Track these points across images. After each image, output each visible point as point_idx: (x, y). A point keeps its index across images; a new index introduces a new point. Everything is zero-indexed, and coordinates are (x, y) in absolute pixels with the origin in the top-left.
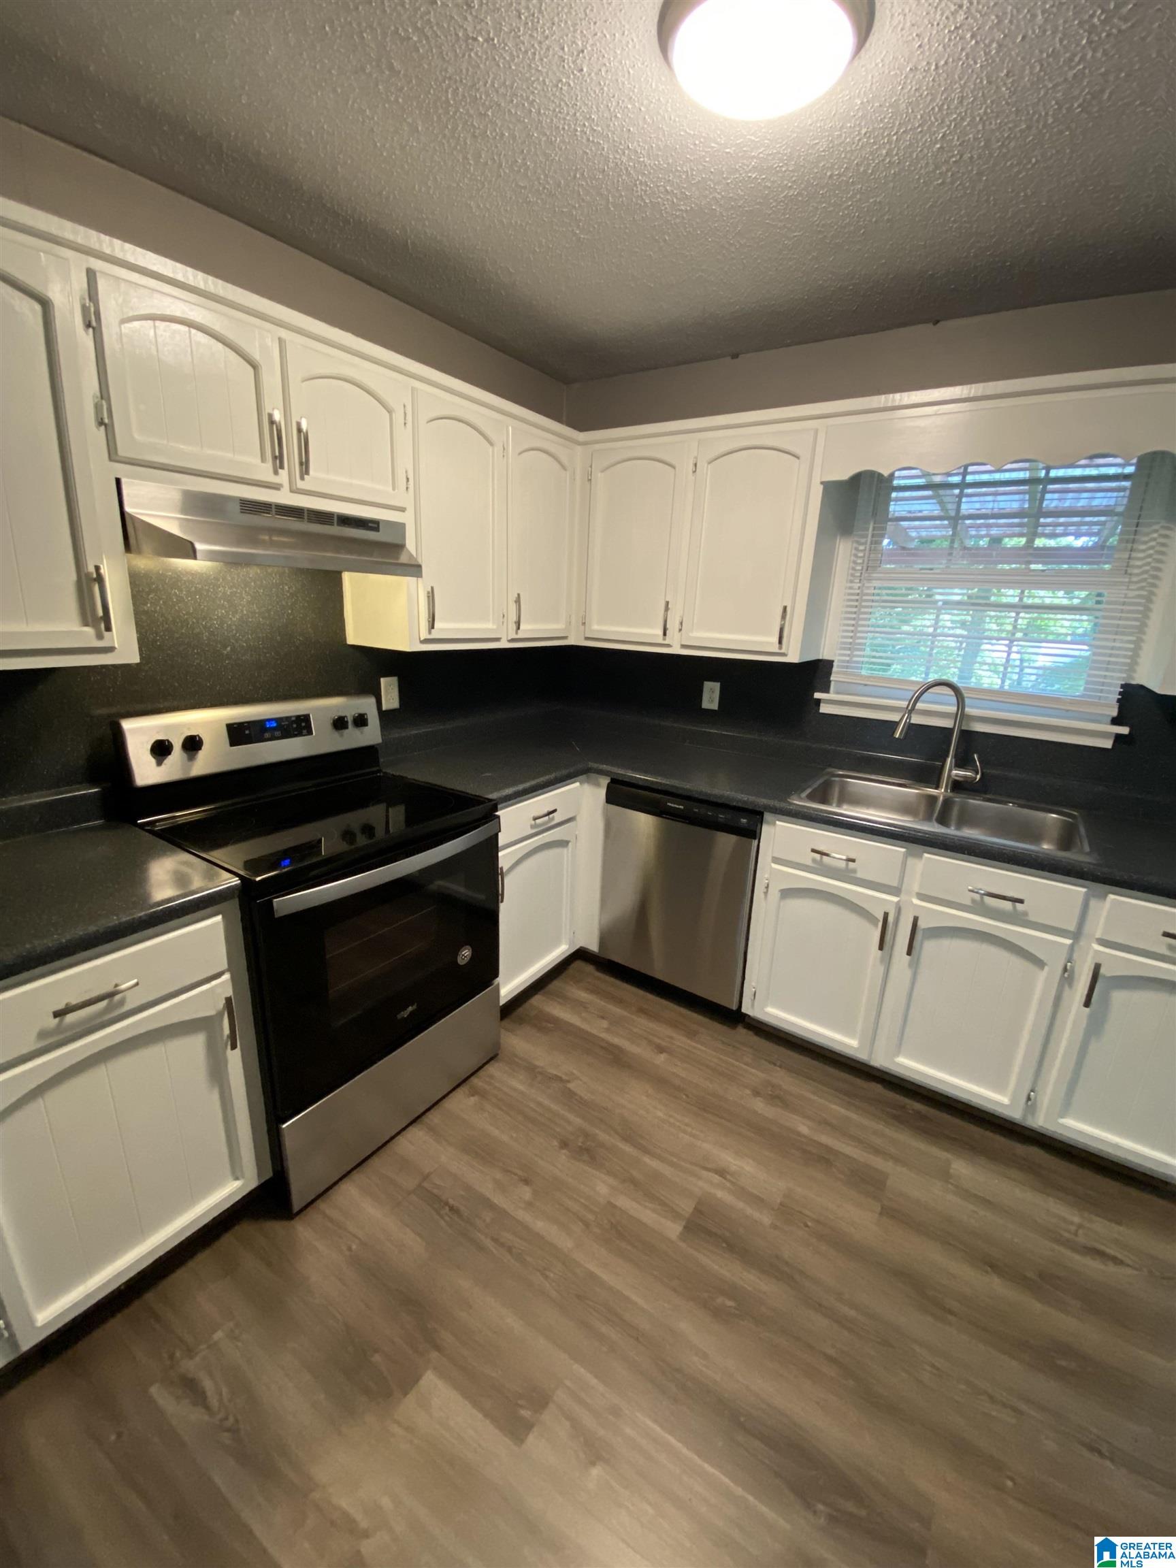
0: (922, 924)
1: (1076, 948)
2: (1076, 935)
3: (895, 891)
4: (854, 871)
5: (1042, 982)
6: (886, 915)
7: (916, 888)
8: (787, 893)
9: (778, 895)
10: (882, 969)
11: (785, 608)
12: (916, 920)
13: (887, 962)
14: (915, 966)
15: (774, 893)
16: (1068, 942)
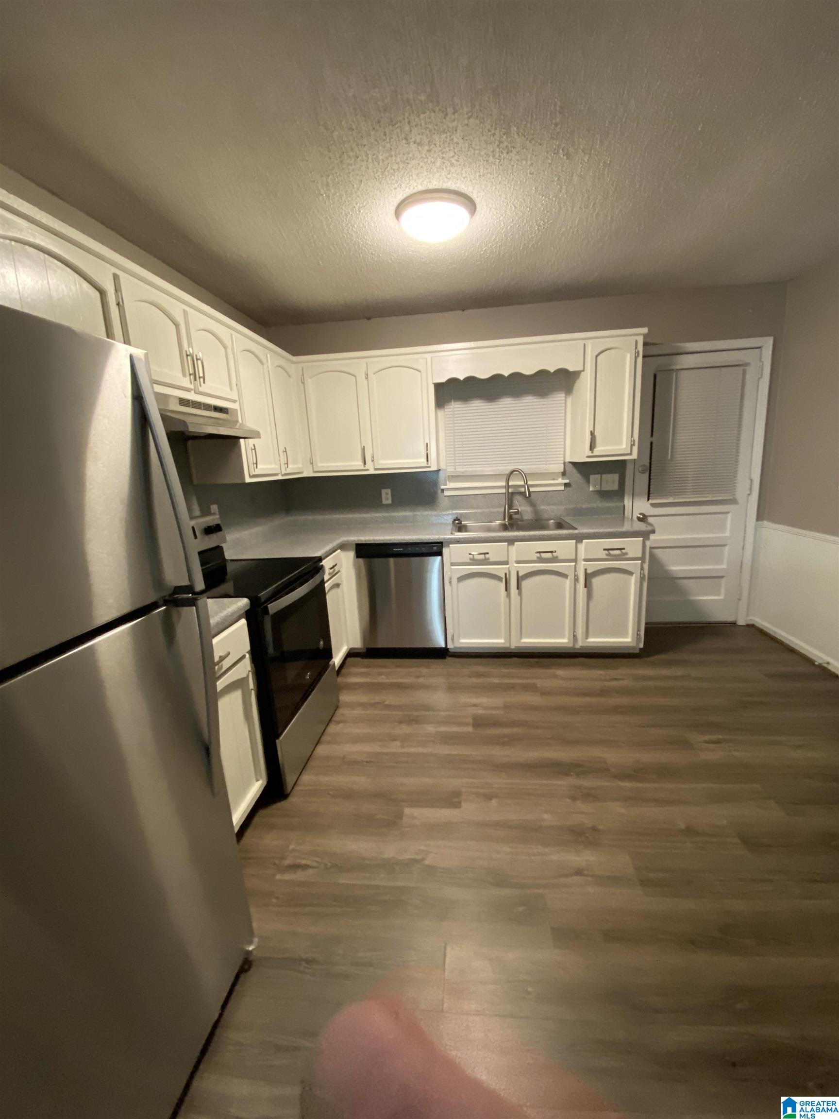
0: (521, 574)
1: (577, 566)
2: (575, 560)
3: (506, 563)
4: (488, 559)
5: (568, 583)
6: (506, 574)
7: (514, 559)
8: (461, 579)
9: (456, 580)
10: (508, 600)
11: (427, 444)
12: (518, 572)
13: (508, 596)
14: (520, 594)
15: (454, 581)
16: (574, 564)
